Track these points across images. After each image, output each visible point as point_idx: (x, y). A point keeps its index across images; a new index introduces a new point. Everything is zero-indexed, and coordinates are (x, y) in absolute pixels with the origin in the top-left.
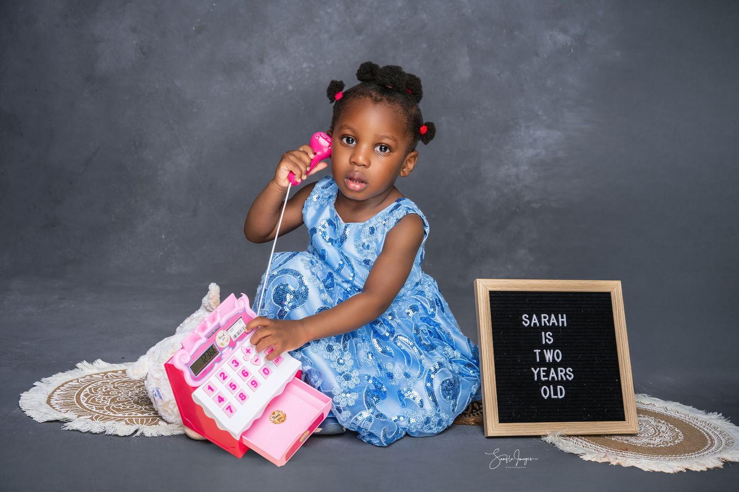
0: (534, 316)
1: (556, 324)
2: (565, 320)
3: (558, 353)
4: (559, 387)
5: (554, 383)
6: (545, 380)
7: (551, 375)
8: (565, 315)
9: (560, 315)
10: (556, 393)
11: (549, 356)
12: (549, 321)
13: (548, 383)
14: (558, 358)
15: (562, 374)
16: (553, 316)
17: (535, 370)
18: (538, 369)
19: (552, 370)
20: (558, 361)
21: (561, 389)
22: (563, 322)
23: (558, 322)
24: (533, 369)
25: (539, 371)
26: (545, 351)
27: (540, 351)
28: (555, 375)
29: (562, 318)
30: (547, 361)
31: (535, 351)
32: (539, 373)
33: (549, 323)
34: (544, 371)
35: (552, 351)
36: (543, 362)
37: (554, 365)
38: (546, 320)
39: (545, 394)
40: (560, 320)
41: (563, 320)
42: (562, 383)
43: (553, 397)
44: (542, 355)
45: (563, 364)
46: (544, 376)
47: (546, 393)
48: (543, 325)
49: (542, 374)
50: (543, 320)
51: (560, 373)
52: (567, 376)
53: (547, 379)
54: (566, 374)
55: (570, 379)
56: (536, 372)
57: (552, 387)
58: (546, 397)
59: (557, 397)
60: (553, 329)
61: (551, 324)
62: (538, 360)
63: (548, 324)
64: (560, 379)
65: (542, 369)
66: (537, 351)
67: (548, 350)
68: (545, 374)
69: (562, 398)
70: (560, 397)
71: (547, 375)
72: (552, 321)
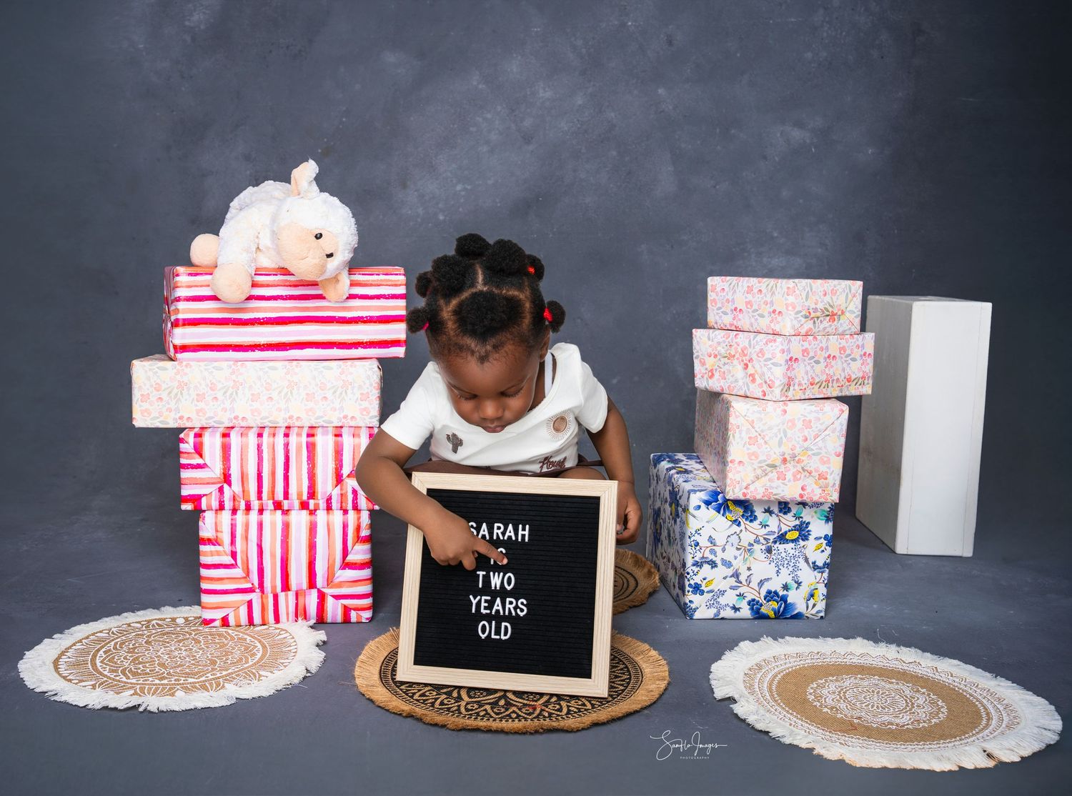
0: (484, 526)
1: (514, 538)
2: (526, 533)
3: (509, 578)
4: (503, 624)
5: (499, 618)
6: (486, 613)
7: (495, 608)
8: (527, 526)
9: (520, 526)
10: (498, 632)
11: (496, 581)
12: (504, 534)
13: (489, 618)
14: (509, 584)
15: (511, 607)
16: (510, 527)
17: (475, 599)
18: (479, 597)
19: (498, 601)
20: (509, 588)
21: (506, 627)
22: (523, 536)
23: (516, 534)
24: (471, 597)
25: (480, 601)
26: (491, 573)
27: (484, 573)
28: (500, 608)
29: (524, 529)
30: (493, 588)
31: (478, 573)
32: (479, 604)
33: (504, 536)
34: (486, 601)
35: (501, 574)
36: (487, 589)
37: (503, 593)
38: (499, 532)
39: (483, 632)
40: (521, 532)
41: (524, 532)
42: (509, 618)
43: (493, 636)
44: (487, 579)
45: (515, 594)
46: (486, 608)
47: (485, 630)
48: (495, 537)
49: (483, 604)
50: (496, 531)
51: (508, 606)
52: (518, 610)
53: (488, 611)
54: (516, 608)
55: (522, 614)
56: (474, 602)
57: (494, 623)
58: (483, 636)
59: (498, 637)
60: (508, 544)
61: (506, 538)
62: (480, 586)
63: (501, 538)
64: (507, 613)
65: (484, 598)
66: (481, 573)
67: (496, 574)
68: (486, 605)
69: (505, 640)
70: (503, 638)
71: (490, 607)
72: (508, 534)
